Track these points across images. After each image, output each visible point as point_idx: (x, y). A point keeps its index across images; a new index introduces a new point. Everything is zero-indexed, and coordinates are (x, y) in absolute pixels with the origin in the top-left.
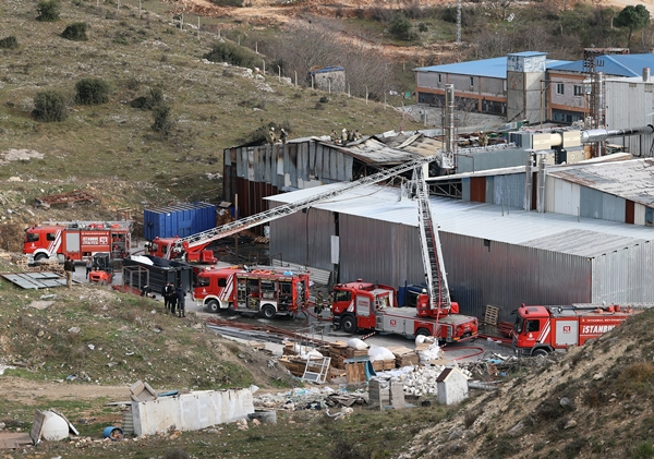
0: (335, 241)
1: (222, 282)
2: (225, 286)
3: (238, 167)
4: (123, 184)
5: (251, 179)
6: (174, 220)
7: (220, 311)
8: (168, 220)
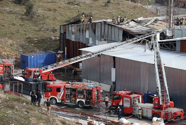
0: (113, 71)
1: (58, 90)
2: (60, 91)
3: (67, 34)
4: (10, 42)
5: (73, 40)
6: (35, 59)
7: (57, 104)
8: (32, 59)
